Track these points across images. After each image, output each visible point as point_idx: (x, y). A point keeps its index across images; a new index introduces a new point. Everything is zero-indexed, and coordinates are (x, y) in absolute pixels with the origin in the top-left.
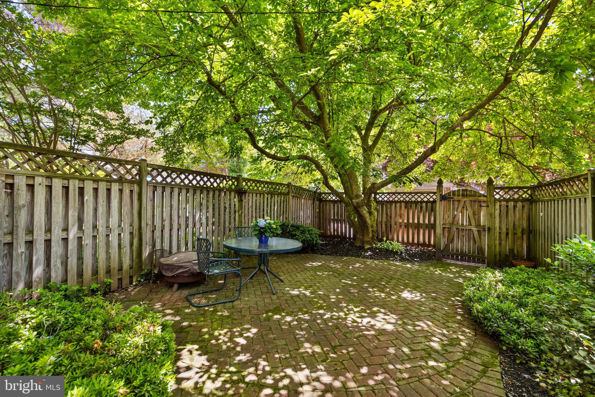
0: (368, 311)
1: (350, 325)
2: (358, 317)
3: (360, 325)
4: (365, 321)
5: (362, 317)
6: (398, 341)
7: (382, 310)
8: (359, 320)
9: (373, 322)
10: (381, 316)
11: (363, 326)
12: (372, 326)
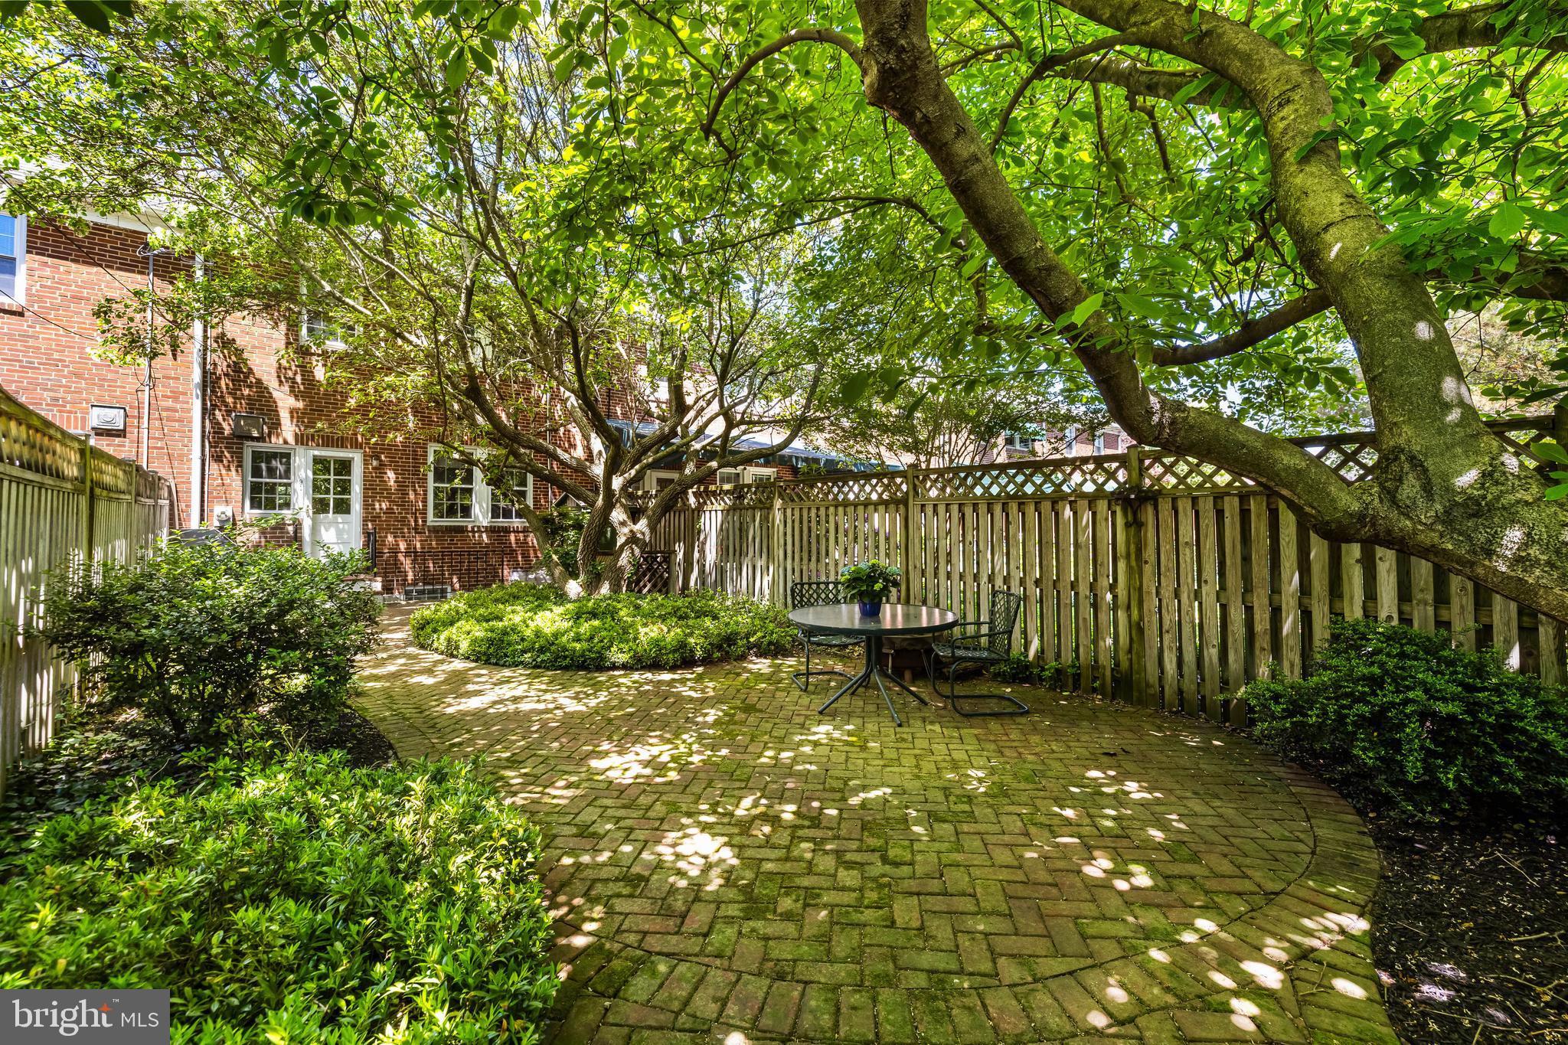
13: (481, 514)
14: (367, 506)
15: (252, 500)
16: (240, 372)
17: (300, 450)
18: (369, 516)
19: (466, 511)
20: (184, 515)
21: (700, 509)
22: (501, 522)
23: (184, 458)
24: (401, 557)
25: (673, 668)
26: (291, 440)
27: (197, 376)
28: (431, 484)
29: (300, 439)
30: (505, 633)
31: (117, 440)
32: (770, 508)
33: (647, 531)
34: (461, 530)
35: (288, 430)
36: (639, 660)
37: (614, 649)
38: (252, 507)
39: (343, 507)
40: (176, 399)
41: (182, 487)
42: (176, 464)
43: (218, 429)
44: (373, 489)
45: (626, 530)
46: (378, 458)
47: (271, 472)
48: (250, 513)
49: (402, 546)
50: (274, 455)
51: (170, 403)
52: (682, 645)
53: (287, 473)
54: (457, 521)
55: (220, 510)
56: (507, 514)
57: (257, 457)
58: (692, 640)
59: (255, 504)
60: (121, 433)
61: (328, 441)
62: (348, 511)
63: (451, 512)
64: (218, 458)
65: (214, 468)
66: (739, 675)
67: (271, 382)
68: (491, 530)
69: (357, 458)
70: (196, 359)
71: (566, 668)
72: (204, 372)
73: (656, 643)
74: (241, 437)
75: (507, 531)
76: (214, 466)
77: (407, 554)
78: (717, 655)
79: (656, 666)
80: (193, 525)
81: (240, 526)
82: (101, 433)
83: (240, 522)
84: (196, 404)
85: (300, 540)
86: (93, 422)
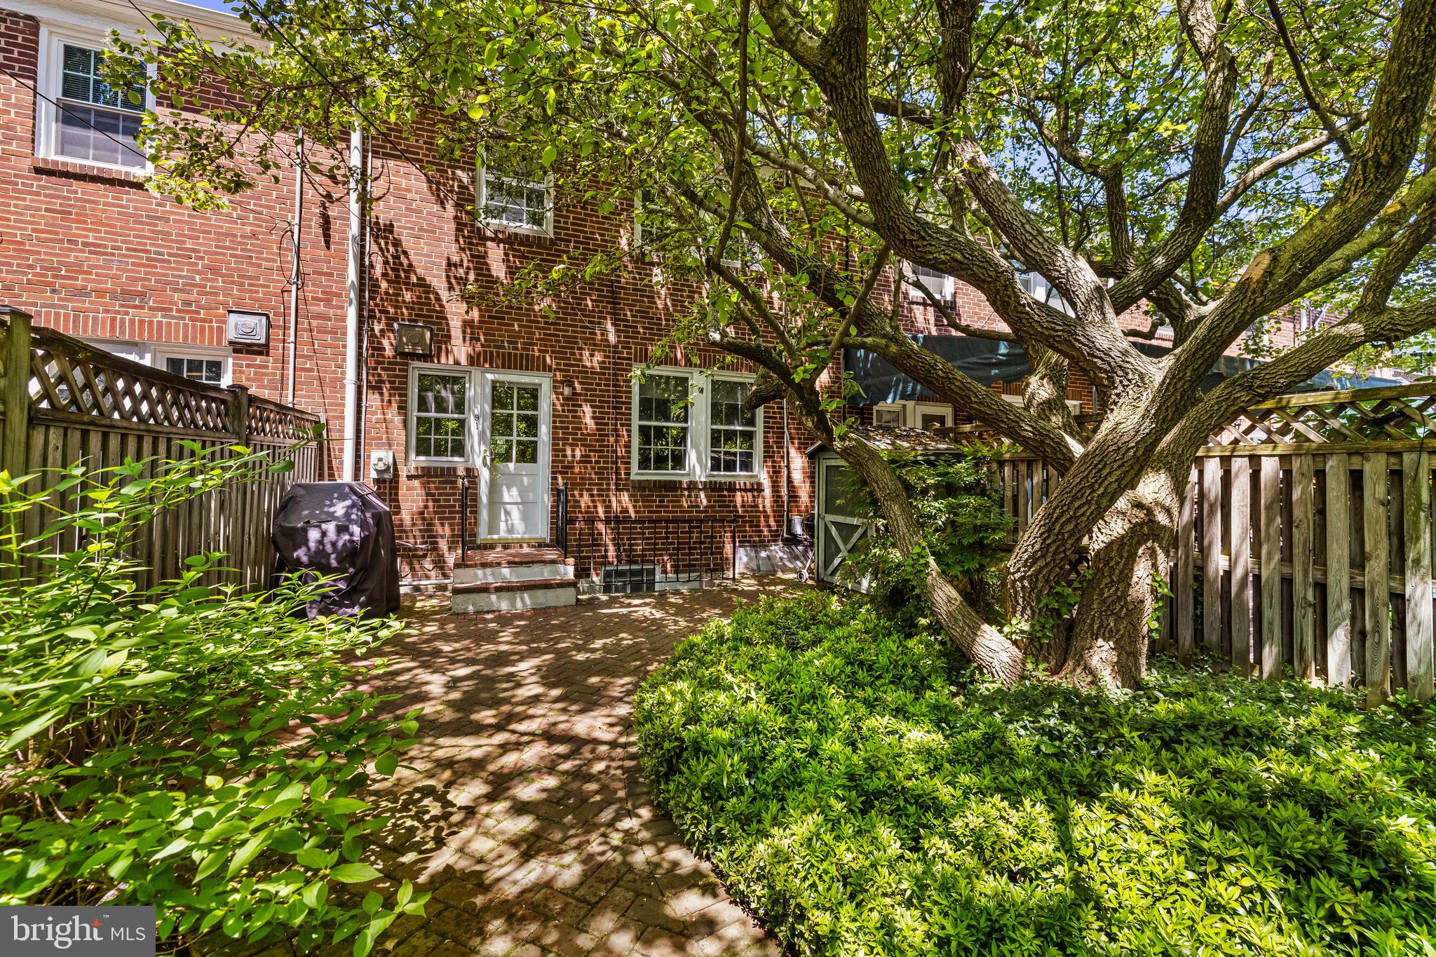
13: (697, 466)
14: (557, 451)
15: (418, 442)
16: (400, 271)
17: (476, 373)
18: (560, 466)
19: (679, 461)
20: (335, 463)
22: (723, 476)
23: (338, 383)
24: (601, 527)
26: (463, 361)
27: (353, 272)
28: (636, 422)
29: (477, 361)
31: (259, 360)
34: (673, 486)
35: (460, 350)
38: (418, 454)
39: (528, 454)
40: (328, 302)
41: (334, 425)
42: (327, 391)
44: (566, 429)
46: (571, 384)
47: (441, 406)
48: (416, 461)
49: (601, 510)
50: (445, 380)
51: (321, 308)
53: (460, 406)
54: (667, 475)
55: (379, 457)
56: (730, 466)
57: (427, 383)
59: (422, 447)
60: (263, 350)
61: (509, 363)
62: (533, 459)
63: (661, 462)
64: (376, 387)
67: (438, 283)
68: (713, 488)
69: (544, 382)
70: (351, 250)
72: (361, 264)
74: (404, 356)
75: (732, 488)
76: (373, 398)
80: (347, 477)
81: (403, 478)
82: (239, 348)
83: (403, 473)
84: (352, 314)
85: (476, 499)
86: (231, 334)
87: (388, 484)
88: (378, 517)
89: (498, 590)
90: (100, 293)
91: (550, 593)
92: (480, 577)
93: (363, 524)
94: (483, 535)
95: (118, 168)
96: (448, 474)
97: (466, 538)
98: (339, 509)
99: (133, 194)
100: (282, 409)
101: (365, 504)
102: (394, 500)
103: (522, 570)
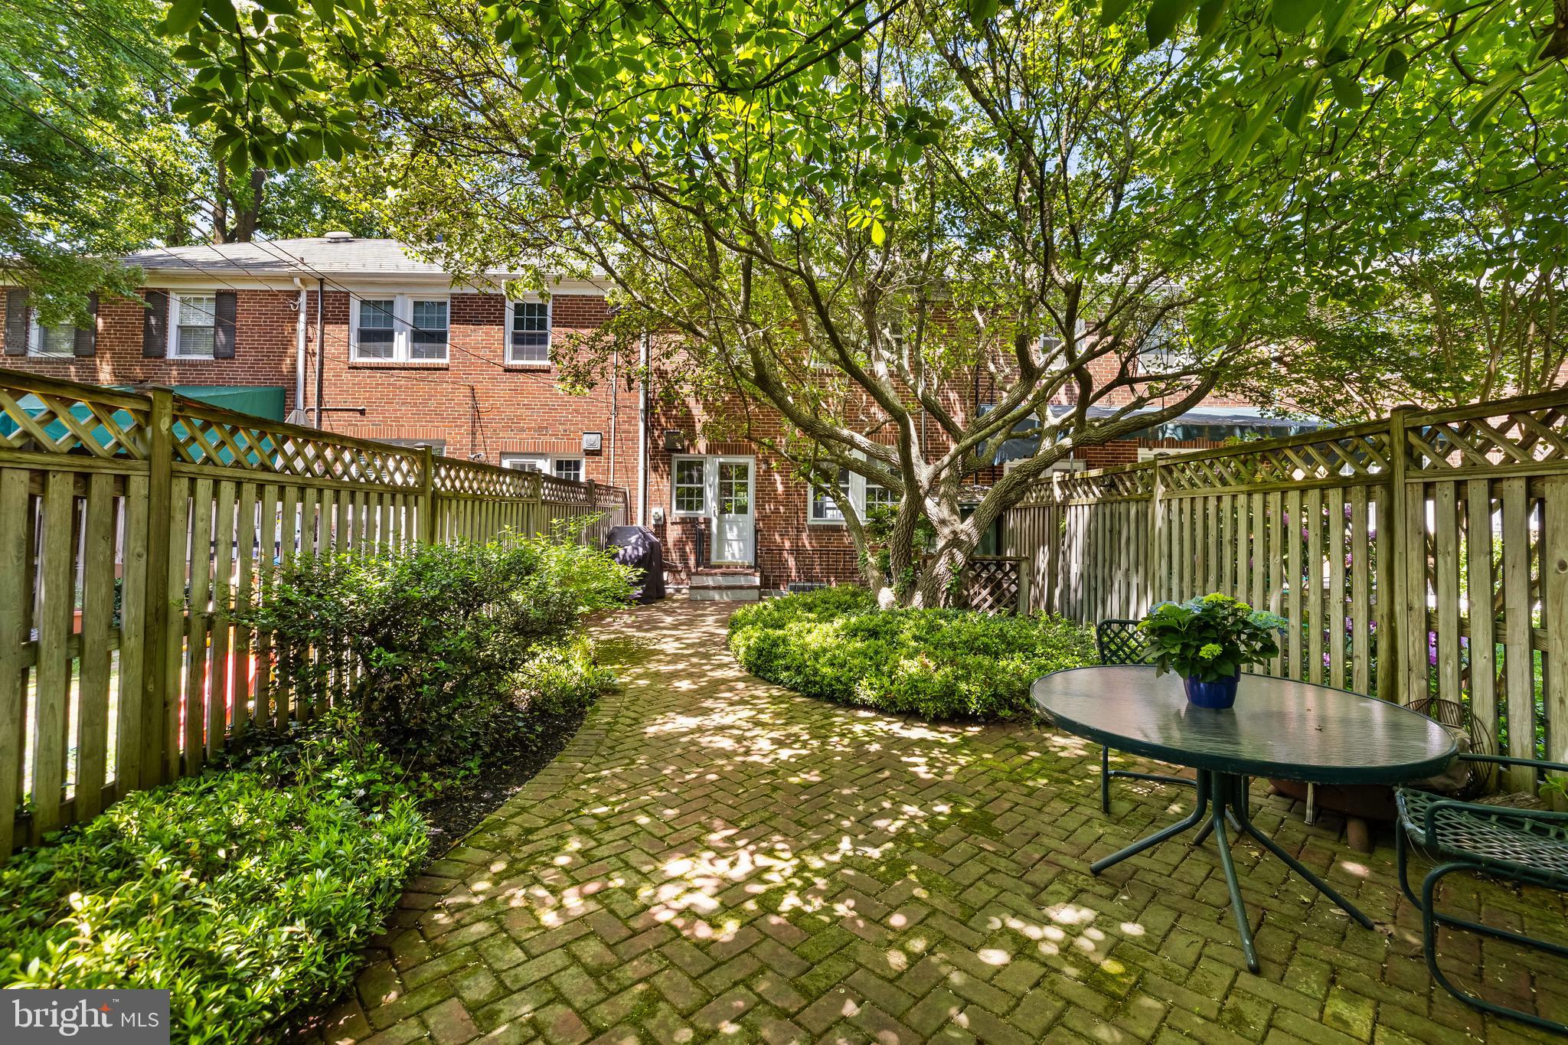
0: (751, 906)
1: (777, 837)
2: (768, 869)
3: (752, 847)
4: (744, 867)
5: (757, 875)
6: (661, 834)
7: (703, 931)
8: (762, 861)
9: (722, 866)
10: (706, 902)
11: (744, 847)
12: (720, 853)
14: (759, 506)
15: (678, 502)
17: (710, 457)
18: (761, 516)
20: (633, 515)
21: (1064, 505)
23: (635, 468)
24: (787, 555)
25: (936, 721)
26: (703, 450)
27: (641, 406)
29: (711, 450)
30: (775, 644)
31: (597, 458)
32: (1148, 499)
33: (974, 533)
34: (837, 529)
35: (702, 444)
36: (893, 703)
37: (865, 682)
38: (678, 508)
39: (741, 508)
40: (630, 423)
41: (633, 493)
42: (630, 474)
43: (656, 446)
44: (763, 491)
45: (946, 531)
46: (767, 462)
47: (691, 478)
48: (678, 514)
49: (787, 544)
50: (693, 464)
51: (626, 427)
52: (949, 690)
53: (701, 478)
54: (833, 521)
55: (656, 510)
57: (682, 466)
58: (963, 686)
59: (680, 505)
60: (599, 453)
61: (729, 450)
62: (745, 512)
64: (656, 469)
65: (653, 477)
66: (1022, 751)
67: (691, 402)
69: (751, 461)
70: (642, 390)
71: (816, 696)
72: (647, 399)
73: (914, 684)
74: (670, 450)
76: (653, 475)
77: (791, 552)
78: (1006, 713)
79: (911, 714)
80: (639, 523)
81: (669, 525)
82: (590, 453)
83: (669, 521)
84: (641, 426)
85: (709, 536)
86: (585, 446)
87: (661, 528)
88: (652, 544)
89: (714, 588)
90: (530, 429)
91: (744, 592)
92: (710, 581)
93: (644, 548)
94: (714, 560)
95: (537, 363)
96: (694, 521)
97: (703, 558)
98: (633, 539)
99: (545, 375)
100: (608, 488)
101: (646, 537)
102: (664, 537)
103: (730, 578)
